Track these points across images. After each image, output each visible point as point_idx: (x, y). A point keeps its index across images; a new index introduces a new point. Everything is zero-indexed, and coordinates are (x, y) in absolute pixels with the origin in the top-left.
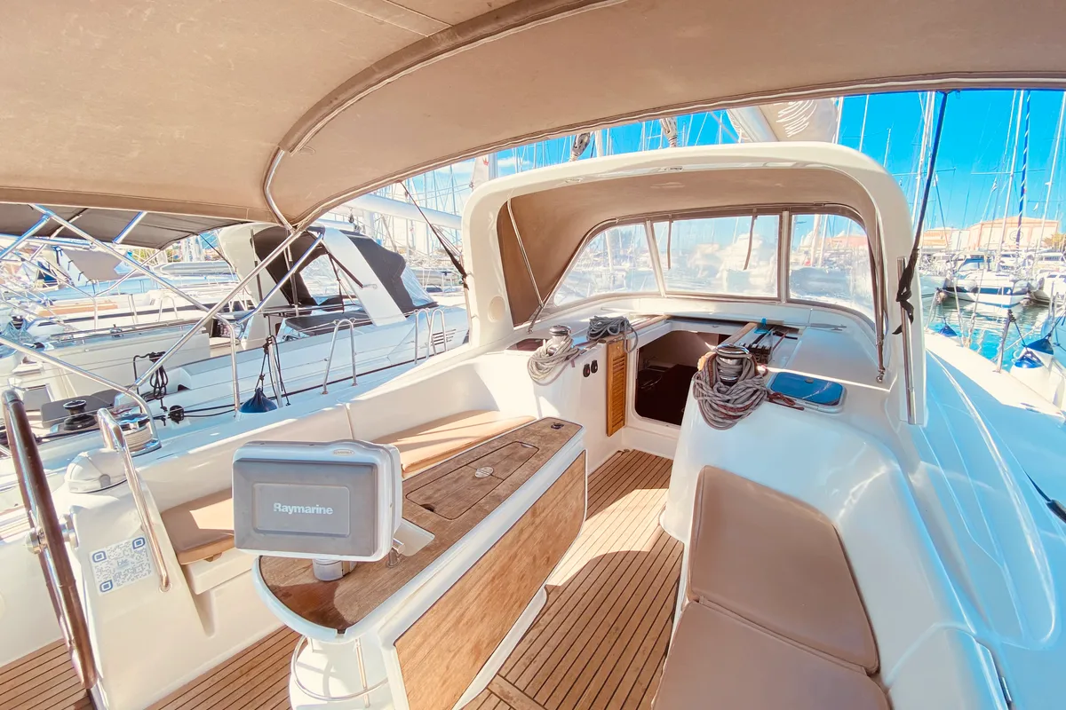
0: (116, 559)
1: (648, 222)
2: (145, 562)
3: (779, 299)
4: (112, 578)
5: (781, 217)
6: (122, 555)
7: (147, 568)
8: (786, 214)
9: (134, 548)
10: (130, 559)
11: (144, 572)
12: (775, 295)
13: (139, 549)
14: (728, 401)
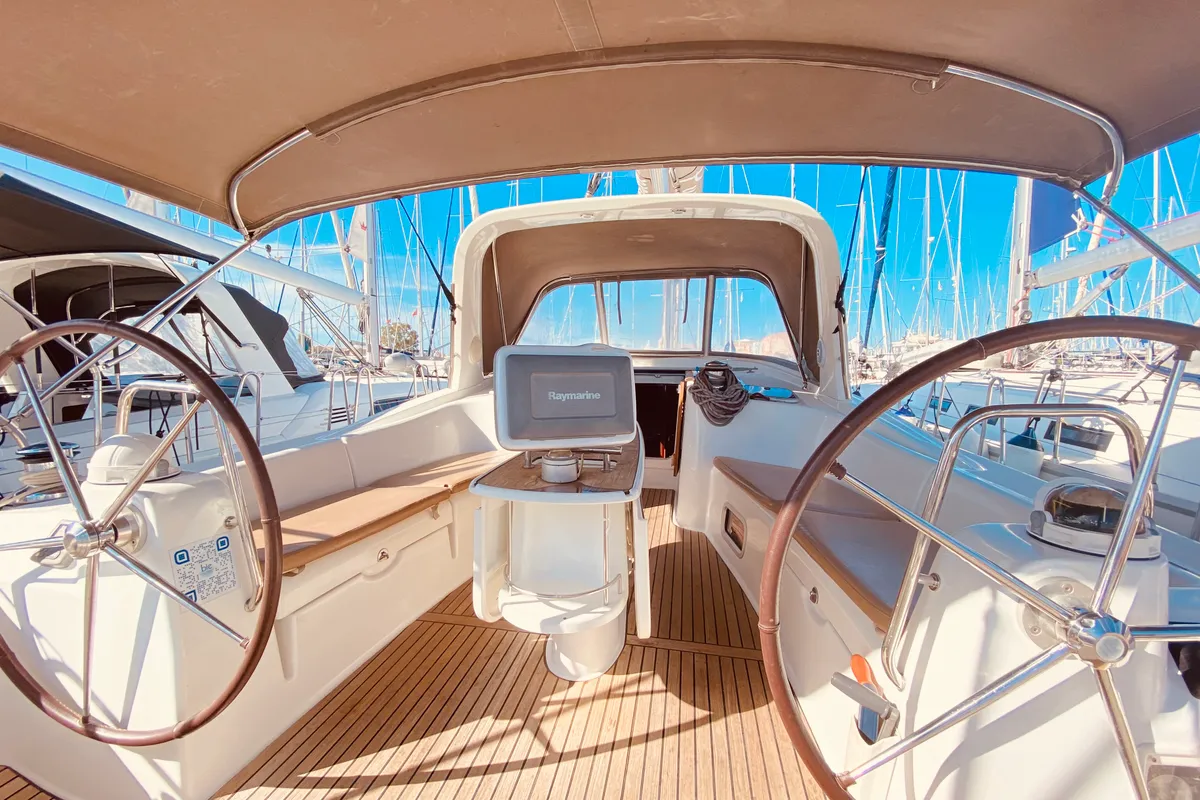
0: (200, 561)
1: (598, 283)
2: (230, 569)
3: (702, 353)
4: (196, 588)
5: (708, 281)
6: (205, 558)
7: (231, 577)
8: (711, 277)
9: (219, 550)
10: (214, 565)
11: (229, 583)
12: (701, 350)
13: (223, 551)
14: (727, 400)
